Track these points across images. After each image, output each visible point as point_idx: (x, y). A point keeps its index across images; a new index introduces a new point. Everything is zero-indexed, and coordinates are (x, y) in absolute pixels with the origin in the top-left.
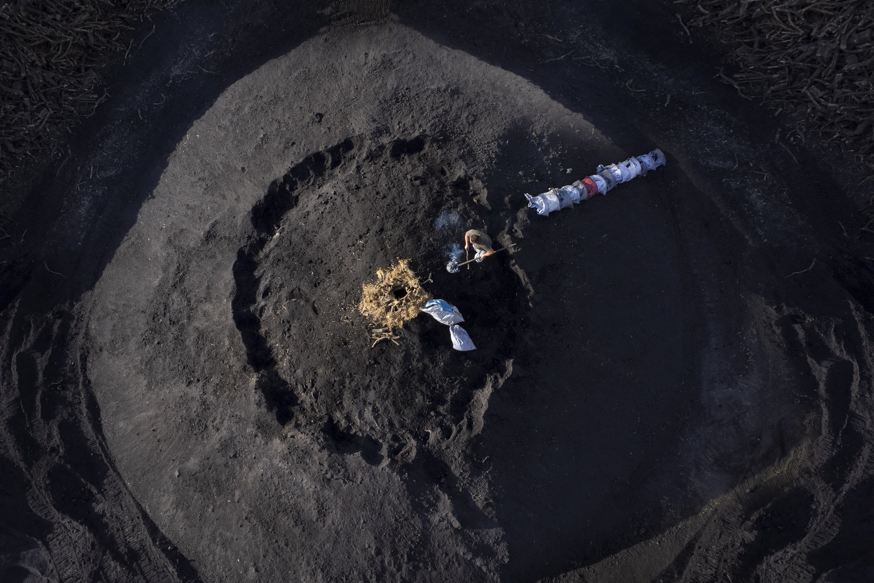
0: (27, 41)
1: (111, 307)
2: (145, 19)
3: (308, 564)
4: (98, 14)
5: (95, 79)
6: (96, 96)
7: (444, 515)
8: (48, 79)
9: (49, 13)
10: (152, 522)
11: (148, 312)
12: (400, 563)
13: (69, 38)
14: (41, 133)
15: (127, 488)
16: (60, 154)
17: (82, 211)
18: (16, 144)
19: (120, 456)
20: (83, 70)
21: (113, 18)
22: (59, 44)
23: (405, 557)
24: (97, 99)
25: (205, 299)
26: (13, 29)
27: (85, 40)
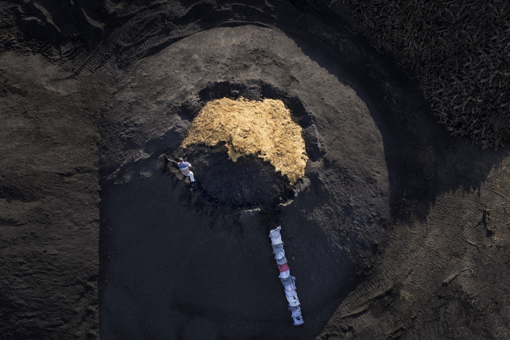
0: (405, 21)
1: (275, 38)
2: (417, 75)
3: (141, 96)
4: (418, 53)
5: (388, 48)
6: (380, 47)
7: (142, 155)
8: (387, 27)
9: (418, 31)
10: (180, 40)
11: (267, 50)
12: (128, 134)
13: (406, 38)
14: (363, 21)
15: (196, 33)
16: (354, 29)
17: (325, 34)
18: (359, 11)
19: (210, 32)
20: (392, 43)
21: (416, 60)
22: (403, 34)
23: (130, 136)
24: (378, 48)
25: (264, 71)
26: (411, 15)
27: (406, 46)
